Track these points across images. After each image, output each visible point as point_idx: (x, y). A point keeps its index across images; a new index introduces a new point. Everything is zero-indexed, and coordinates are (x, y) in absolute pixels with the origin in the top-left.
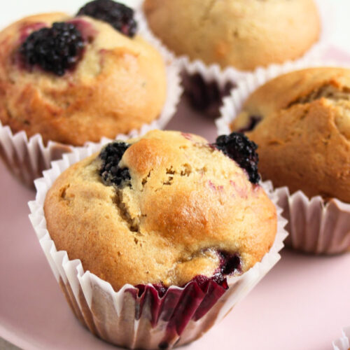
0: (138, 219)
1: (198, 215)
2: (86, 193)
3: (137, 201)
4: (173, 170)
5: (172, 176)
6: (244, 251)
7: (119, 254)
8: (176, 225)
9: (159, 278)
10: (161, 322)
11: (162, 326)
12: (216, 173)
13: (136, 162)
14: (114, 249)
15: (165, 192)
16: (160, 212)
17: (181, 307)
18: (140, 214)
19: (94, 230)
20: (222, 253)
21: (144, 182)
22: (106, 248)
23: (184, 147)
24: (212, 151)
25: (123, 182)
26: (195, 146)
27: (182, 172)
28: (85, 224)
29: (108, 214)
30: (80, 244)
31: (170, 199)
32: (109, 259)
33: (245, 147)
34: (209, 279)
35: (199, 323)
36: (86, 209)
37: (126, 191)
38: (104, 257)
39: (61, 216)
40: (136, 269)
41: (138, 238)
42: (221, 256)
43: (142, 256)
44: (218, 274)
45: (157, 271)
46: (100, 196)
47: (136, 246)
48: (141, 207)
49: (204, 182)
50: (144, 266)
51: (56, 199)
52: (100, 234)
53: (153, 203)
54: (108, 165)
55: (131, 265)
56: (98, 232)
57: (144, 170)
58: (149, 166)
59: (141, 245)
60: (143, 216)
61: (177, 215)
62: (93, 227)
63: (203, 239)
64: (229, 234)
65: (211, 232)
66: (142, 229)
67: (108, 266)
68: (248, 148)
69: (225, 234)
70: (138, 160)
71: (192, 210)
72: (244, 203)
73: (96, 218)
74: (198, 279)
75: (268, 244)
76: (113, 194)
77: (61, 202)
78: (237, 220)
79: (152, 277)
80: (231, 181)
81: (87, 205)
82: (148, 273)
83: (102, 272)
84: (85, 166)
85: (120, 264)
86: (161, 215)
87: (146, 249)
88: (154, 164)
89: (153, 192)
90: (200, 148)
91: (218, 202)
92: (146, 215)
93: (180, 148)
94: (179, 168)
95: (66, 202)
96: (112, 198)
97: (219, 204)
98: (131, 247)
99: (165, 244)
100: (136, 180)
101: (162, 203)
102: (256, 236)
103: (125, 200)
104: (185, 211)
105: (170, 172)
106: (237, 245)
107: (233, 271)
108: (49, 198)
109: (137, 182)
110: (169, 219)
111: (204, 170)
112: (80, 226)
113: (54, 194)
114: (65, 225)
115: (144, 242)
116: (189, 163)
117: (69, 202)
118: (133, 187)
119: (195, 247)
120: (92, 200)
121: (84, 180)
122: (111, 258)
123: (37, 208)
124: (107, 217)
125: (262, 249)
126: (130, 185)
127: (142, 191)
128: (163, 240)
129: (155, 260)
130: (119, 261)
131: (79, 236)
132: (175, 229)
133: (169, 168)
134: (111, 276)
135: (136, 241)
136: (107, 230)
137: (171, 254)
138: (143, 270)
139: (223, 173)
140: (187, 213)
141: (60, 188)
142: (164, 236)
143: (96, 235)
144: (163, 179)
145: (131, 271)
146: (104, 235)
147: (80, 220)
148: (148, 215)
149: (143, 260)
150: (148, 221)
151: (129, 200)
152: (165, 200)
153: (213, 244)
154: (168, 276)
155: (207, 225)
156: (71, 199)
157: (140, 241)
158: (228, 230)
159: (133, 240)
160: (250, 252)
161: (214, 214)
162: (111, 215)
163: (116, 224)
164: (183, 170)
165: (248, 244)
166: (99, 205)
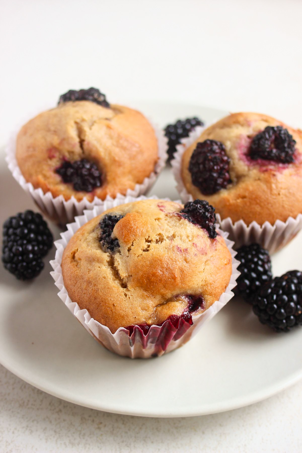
0: (126, 278)
1: (170, 273)
2: (89, 258)
3: (125, 265)
4: (150, 239)
5: (149, 244)
6: (206, 294)
7: (114, 305)
8: (153, 282)
9: (144, 320)
10: (149, 344)
11: (151, 346)
12: (183, 238)
13: (122, 235)
14: (110, 302)
15: (144, 258)
16: (141, 273)
17: (163, 335)
18: (127, 275)
19: (96, 287)
20: (190, 296)
21: (129, 250)
22: (104, 301)
23: (158, 219)
24: (180, 220)
25: (115, 249)
26: (167, 215)
27: (157, 240)
28: (89, 282)
29: (105, 275)
30: (86, 298)
31: (148, 263)
32: (107, 309)
33: (204, 213)
34: (180, 317)
35: (178, 341)
36: (89, 271)
37: (117, 257)
38: (103, 308)
39: (72, 275)
40: (127, 316)
41: (127, 293)
42: (189, 299)
43: (130, 306)
44: (186, 313)
45: (143, 316)
46: (99, 261)
47: (126, 299)
48: (127, 269)
49: (173, 247)
50: (133, 313)
51: (69, 260)
52: (100, 291)
53: (136, 266)
54: (104, 235)
55: (123, 313)
56: (98, 289)
57: (129, 241)
58: (132, 238)
59: (129, 298)
60: (129, 276)
61: (154, 275)
62: (95, 285)
63: (174, 290)
64: (194, 284)
65: (180, 284)
66: (129, 286)
67: (106, 314)
68: (207, 213)
69: (190, 284)
70: (124, 233)
71: (164, 270)
72: (204, 258)
73: (96, 278)
74: (171, 318)
75: (224, 285)
76: (108, 259)
77: (72, 264)
78: (199, 272)
79: (139, 320)
80: (193, 244)
81: (90, 268)
82: (135, 317)
83: (103, 318)
84: (89, 233)
85: (115, 313)
86: (142, 276)
87: (133, 301)
88: (136, 235)
89: (136, 258)
90: (171, 217)
91: (184, 261)
92: (131, 276)
93: (155, 219)
94: (154, 237)
95: (75, 263)
96: (108, 262)
97: (185, 263)
98: (123, 299)
99: (146, 296)
100: (124, 248)
101: (142, 266)
102: (215, 282)
103: (116, 264)
104: (159, 272)
105: (148, 241)
106: (200, 290)
107: (198, 308)
108: (64, 258)
109: (124, 249)
110: (148, 278)
111: (174, 236)
112: (85, 284)
113: (67, 256)
114: (75, 282)
115: (131, 295)
116: (161, 232)
117: (78, 263)
118: (122, 253)
119: (169, 295)
120: (94, 263)
121: (88, 245)
122: (108, 308)
123: (57, 266)
124: (104, 278)
125: (219, 291)
126: (119, 252)
127: (128, 257)
128: (146, 293)
129: (140, 308)
130: (114, 311)
131: (85, 291)
132: (153, 285)
133: (147, 238)
134: (109, 321)
135: (126, 295)
136: (105, 288)
137: (151, 302)
138: (132, 316)
139: (188, 237)
140: (161, 273)
141: (71, 252)
142: (146, 290)
143: (97, 291)
144: (143, 247)
145: (123, 317)
146: (102, 291)
147: (85, 279)
148: (133, 275)
149: (131, 309)
150: (134, 280)
151: (119, 264)
152: (144, 264)
153: (182, 291)
154: (150, 318)
155: (177, 280)
156: (79, 261)
157: (129, 295)
158: (193, 281)
159: (123, 294)
160: (211, 294)
161: (182, 271)
162: (107, 276)
163: (111, 283)
164: (158, 238)
165: (209, 289)
166: (98, 268)
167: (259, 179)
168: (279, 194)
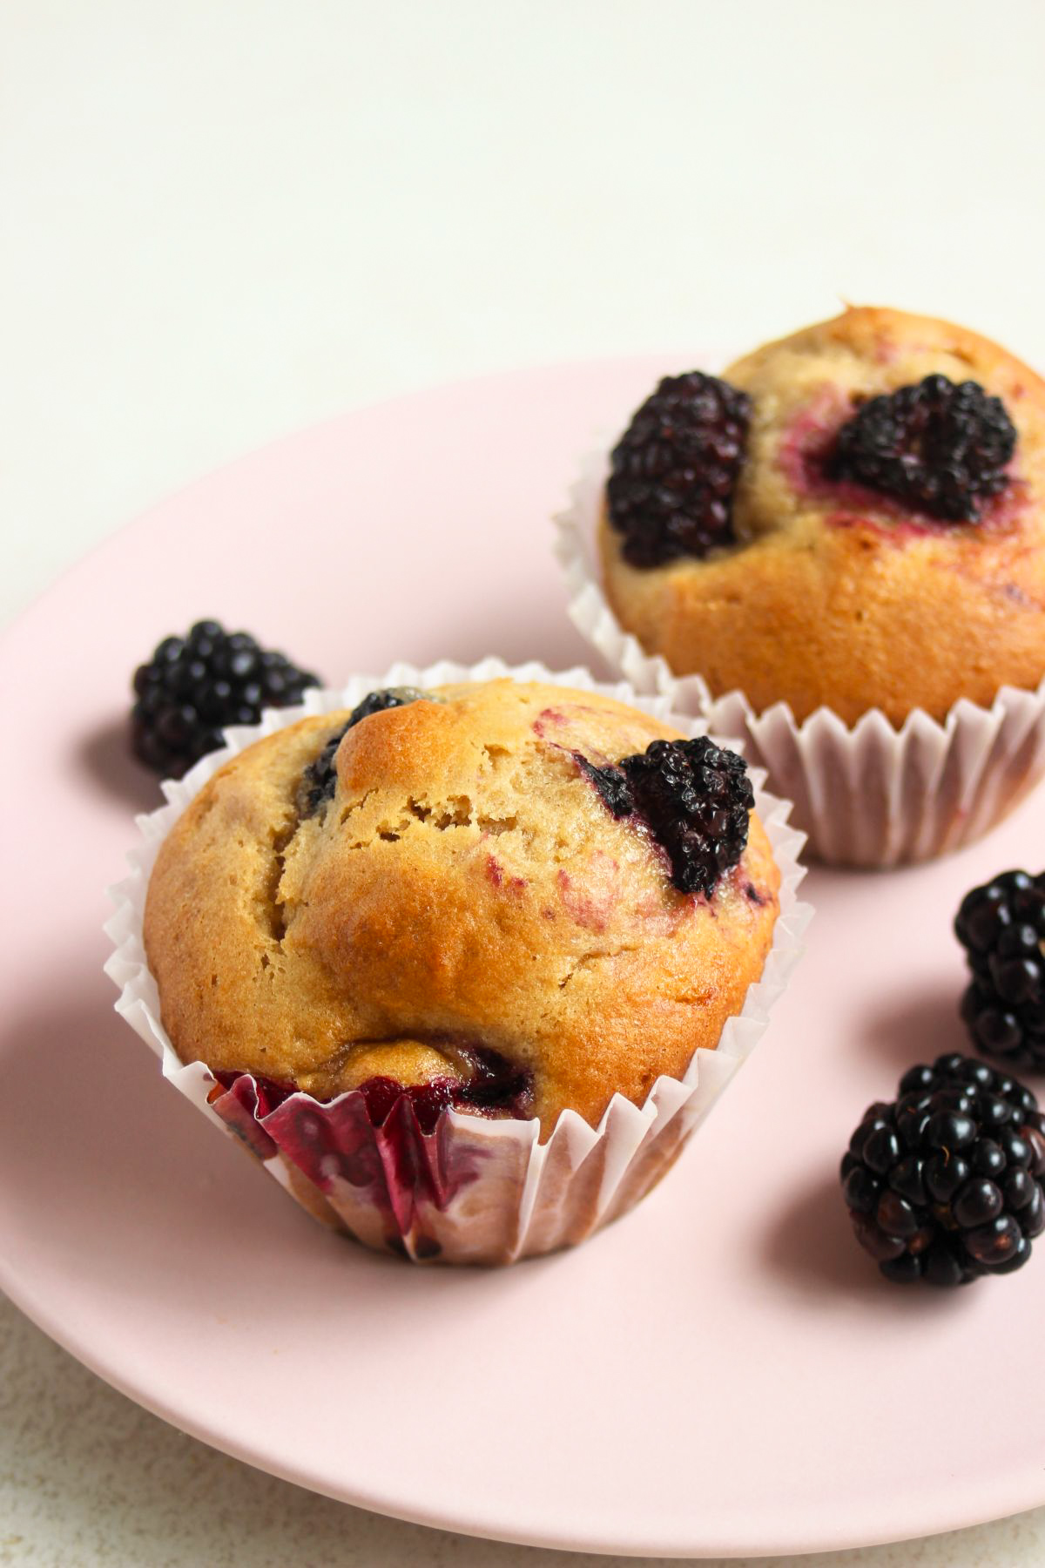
0: (290, 906)
3: (308, 862)
4: (422, 804)
5: (414, 819)
6: (543, 1070)
7: (214, 981)
9: (290, 1071)
12: (536, 843)
14: (209, 968)
15: (368, 858)
16: (333, 905)
18: (297, 896)
19: (195, 903)
21: (345, 817)
25: (318, 801)
27: (445, 816)
28: (189, 880)
29: (239, 873)
32: (191, 987)
36: (212, 843)
37: (307, 828)
38: (184, 979)
41: (272, 957)
42: (483, 1062)
43: (263, 1005)
45: (290, 1055)
46: (252, 822)
47: (259, 975)
48: (306, 878)
49: (479, 857)
50: (261, 1031)
52: (200, 917)
55: (230, 1019)
56: (199, 910)
57: (361, 785)
58: (370, 780)
59: (272, 976)
60: (301, 902)
62: (198, 894)
64: (506, 1015)
66: (288, 936)
67: (185, 1002)
69: (492, 1010)
70: (353, 756)
72: (586, 941)
73: (212, 873)
76: (281, 826)
78: (543, 982)
79: (271, 1062)
80: (562, 873)
81: (218, 834)
82: (264, 1050)
85: (209, 1008)
87: (279, 990)
89: (347, 849)
91: (494, 921)
92: (306, 904)
93: (484, 749)
94: (442, 804)
96: (273, 832)
97: (497, 928)
98: (250, 972)
100: (338, 806)
101: (349, 882)
103: (290, 850)
105: (413, 808)
106: (528, 1048)
109: (337, 810)
111: (508, 823)
115: (281, 970)
116: (473, 795)
118: (324, 821)
120: (234, 826)
124: (233, 880)
125: (603, 1076)
126: (323, 815)
127: (332, 838)
129: (291, 1025)
130: (207, 999)
133: (418, 796)
135: (265, 961)
136: (217, 913)
138: (256, 1041)
143: (188, 915)
144: (387, 822)
145: (227, 1032)
146: (206, 922)
147: (188, 867)
148: (310, 904)
149: (261, 1017)
150: (309, 922)
151: (296, 853)
152: (357, 879)
154: (313, 1071)
157: (274, 967)
158: (505, 1004)
159: (258, 956)
160: (561, 1077)
161: (472, 948)
162: (245, 878)
163: (240, 904)
164: (451, 811)
165: (557, 1056)
166: (236, 846)
167: (811, 549)
168: (859, 616)
